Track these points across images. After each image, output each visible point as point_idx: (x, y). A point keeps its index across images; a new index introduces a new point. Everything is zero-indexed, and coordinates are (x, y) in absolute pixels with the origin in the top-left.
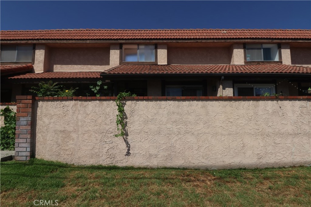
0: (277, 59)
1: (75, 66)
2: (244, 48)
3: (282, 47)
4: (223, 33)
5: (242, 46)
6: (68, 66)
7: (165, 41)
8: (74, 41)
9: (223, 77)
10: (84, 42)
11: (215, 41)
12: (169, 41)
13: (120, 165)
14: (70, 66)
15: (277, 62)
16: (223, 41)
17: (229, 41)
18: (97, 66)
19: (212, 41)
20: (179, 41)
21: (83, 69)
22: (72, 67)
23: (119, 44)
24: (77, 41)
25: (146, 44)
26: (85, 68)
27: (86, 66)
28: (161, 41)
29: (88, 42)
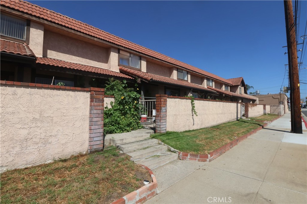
0: (186, 79)
1: (74, 57)
2: (177, 71)
3: (188, 73)
4: (169, 59)
5: (176, 69)
6: (65, 55)
7: (147, 57)
8: (82, 34)
9: (192, 89)
10: (92, 38)
11: (169, 64)
12: (149, 57)
13: (191, 129)
14: (68, 55)
15: (186, 80)
16: (171, 65)
17: (173, 65)
18: (95, 62)
19: (167, 63)
20: (154, 59)
21: (82, 62)
22: (70, 57)
23: (118, 49)
24: (85, 35)
25: (134, 54)
26: (84, 61)
27: (85, 59)
28: (145, 56)
29: (96, 39)
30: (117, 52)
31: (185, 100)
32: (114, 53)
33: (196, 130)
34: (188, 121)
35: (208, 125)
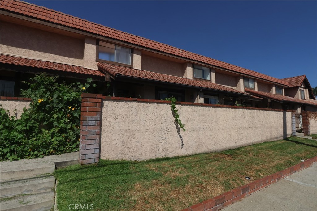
0: (208, 78)
1: (32, 51)
2: (193, 67)
3: (212, 71)
4: (180, 52)
5: (192, 65)
6: (20, 49)
7: (141, 48)
8: (38, 21)
9: (201, 90)
10: (54, 26)
11: (177, 58)
12: (145, 49)
13: (170, 156)
14: (24, 50)
15: (208, 80)
16: (182, 59)
17: (185, 60)
18: (64, 57)
19: (175, 57)
20: (153, 51)
21: (44, 57)
22: (27, 52)
23: (96, 40)
24: (43, 22)
25: (123, 46)
26: (47, 56)
27: (49, 54)
28: (138, 47)
29: (59, 27)
30: (96, 44)
31: (156, 104)
32: (90, 45)
33: (183, 157)
34: (161, 141)
35: (214, 147)
